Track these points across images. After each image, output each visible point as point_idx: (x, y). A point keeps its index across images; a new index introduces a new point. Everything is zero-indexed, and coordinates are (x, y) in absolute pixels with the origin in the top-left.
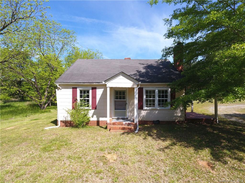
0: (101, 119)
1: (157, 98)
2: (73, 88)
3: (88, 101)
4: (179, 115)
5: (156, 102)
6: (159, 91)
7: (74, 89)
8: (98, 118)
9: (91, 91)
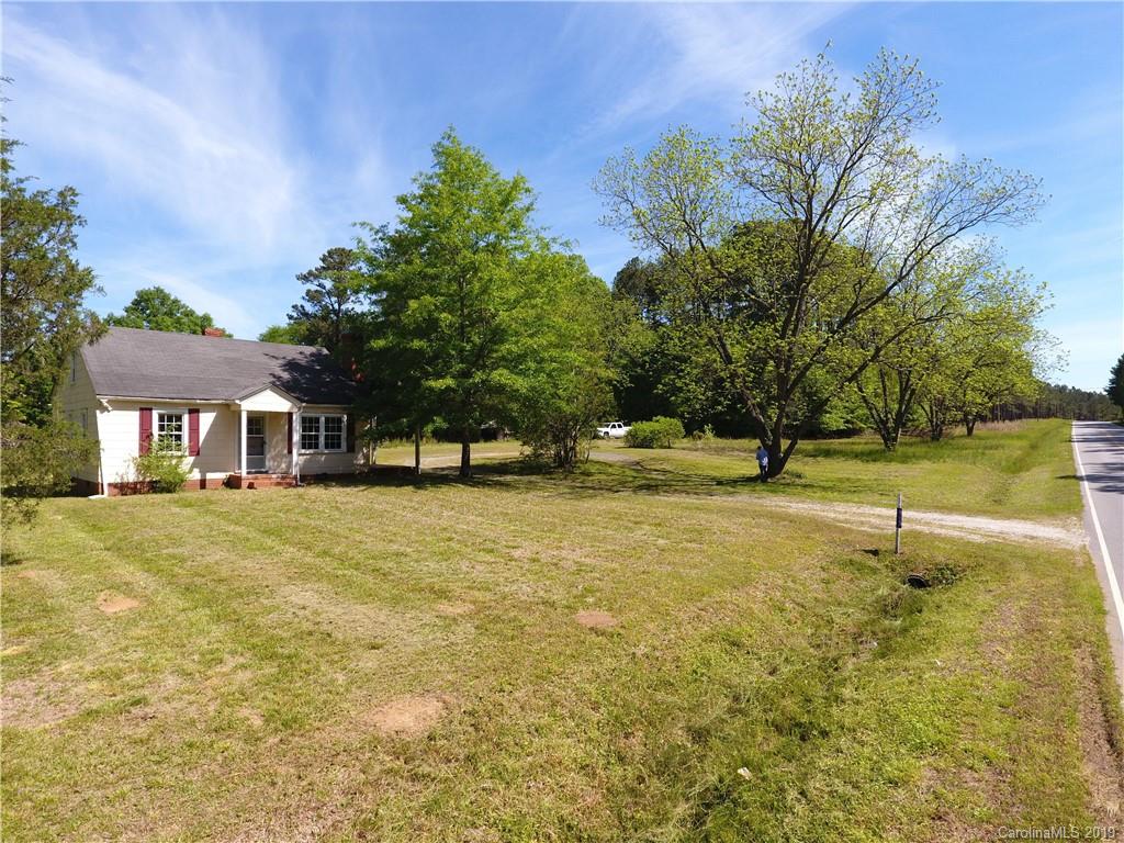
0: (209, 476)
1: (322, 433)
2: (141, 409)
3: (179, 438)
4: (362, 462)
5: (322, 440)
6: (327, 419)
7: (145, 410)
8: (203, 473)
9: (186, 418)
